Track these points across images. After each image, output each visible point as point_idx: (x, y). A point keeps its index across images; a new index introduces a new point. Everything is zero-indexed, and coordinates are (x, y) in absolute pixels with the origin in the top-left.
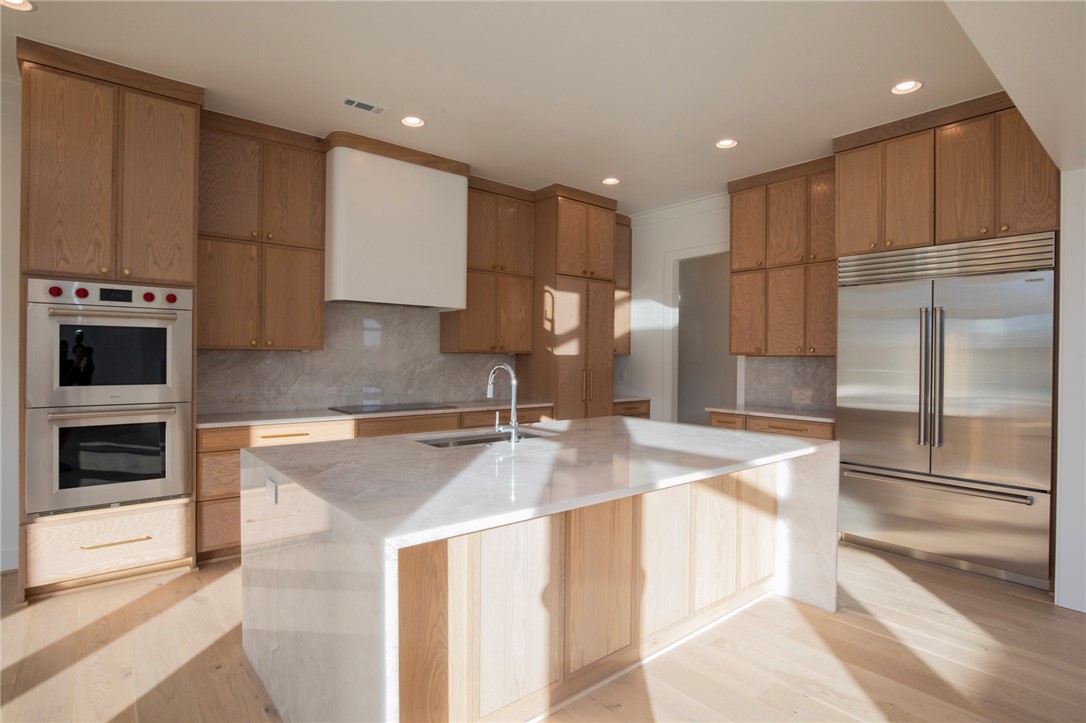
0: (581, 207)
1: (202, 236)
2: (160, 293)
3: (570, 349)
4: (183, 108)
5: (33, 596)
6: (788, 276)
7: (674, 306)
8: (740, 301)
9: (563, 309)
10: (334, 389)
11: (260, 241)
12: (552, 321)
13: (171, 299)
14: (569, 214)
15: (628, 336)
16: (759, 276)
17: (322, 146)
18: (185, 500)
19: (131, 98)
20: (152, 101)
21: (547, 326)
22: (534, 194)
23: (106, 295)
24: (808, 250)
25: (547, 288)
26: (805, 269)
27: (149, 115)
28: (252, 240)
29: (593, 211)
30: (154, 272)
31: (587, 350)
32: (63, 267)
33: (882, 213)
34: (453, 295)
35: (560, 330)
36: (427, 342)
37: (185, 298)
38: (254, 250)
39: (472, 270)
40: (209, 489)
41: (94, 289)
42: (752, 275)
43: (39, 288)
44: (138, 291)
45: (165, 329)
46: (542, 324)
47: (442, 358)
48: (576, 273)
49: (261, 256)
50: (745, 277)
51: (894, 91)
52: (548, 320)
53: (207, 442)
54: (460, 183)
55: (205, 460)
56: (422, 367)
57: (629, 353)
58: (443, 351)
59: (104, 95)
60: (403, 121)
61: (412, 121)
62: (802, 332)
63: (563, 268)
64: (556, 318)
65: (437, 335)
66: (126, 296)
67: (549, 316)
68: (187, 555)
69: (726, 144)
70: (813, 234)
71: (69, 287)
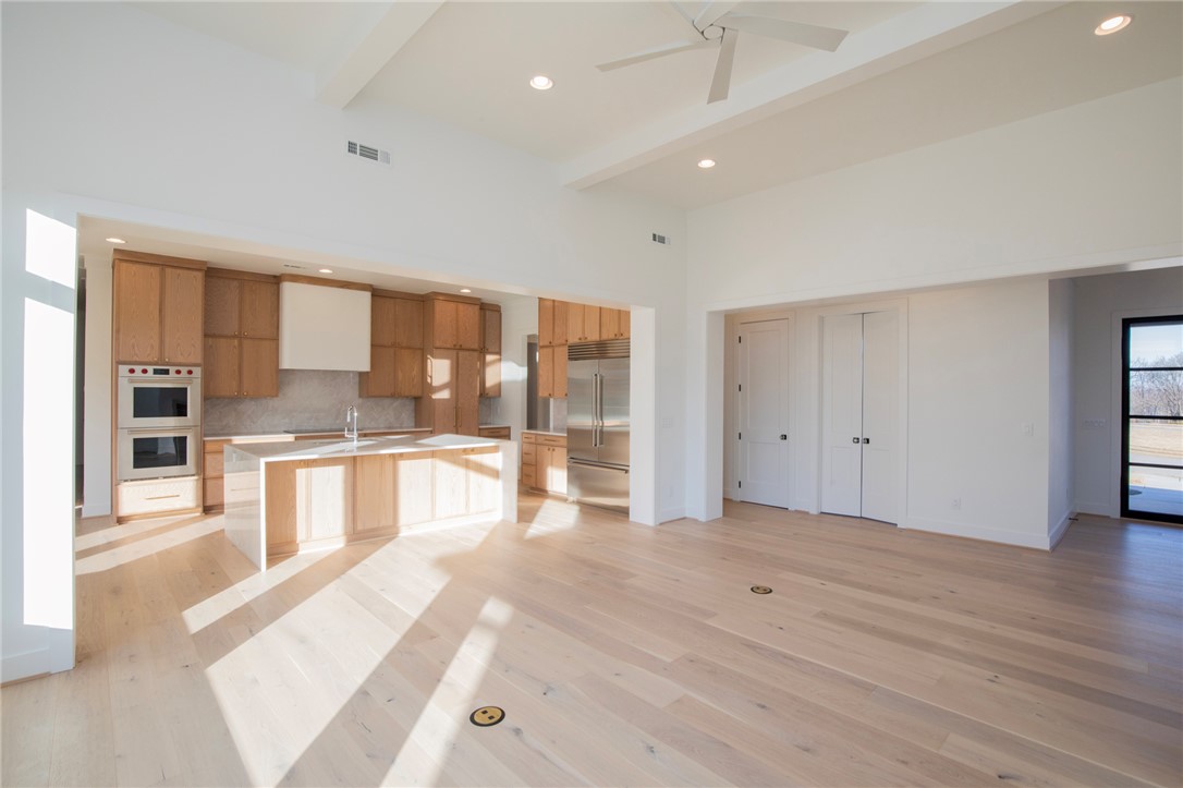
0: (452, 305)
1: (206, 336)
2: (184, 370)
3: (445, 395)
4: (195, 273)
5: (120, 521)
9: (439, 370)
11: (240, 337)
12: (432, 378)
13: (190, 372)
14: (443, 311)
15: (499, 385)
17: (276, 280)
18: (196, 478)
19: (169, 270)
20: (179, 271)
21: (429, 380)
22: (421, 297)
23: (156, 372)
25: (429, 357)
27: (178, 278)
28: (234, 337)
29: (461, 306)
30: (181, 359)
31: (457, 394)
32: (136, 359)
34: (364, 365)
35: (436, 383)
36: (351, 392)
37: (197, 372)
38: (236, 342)
39: (374, 346)
40: (210, 472)
41: (150, 369)
42: (548, 349)
43: (124, 369)
44: (172, 369)
45: (186, 389)
46: (425, 379)
47: (361, 400)
48: (448, 346)
49: (240, 345)
52: (429, 377)
53: (209, 447)
54: (367, 295)
55: (208, 457)
57: (500, 395)
58: (360, 396)
59: (155, 271)
60: (320, 271)
61: (325, 272)
63: (438, 344)
64: (435, 376)
65: (357, 387)
66: (166, 372)
67: (430, 374)
68: (198, 506)
71: (138, 369)
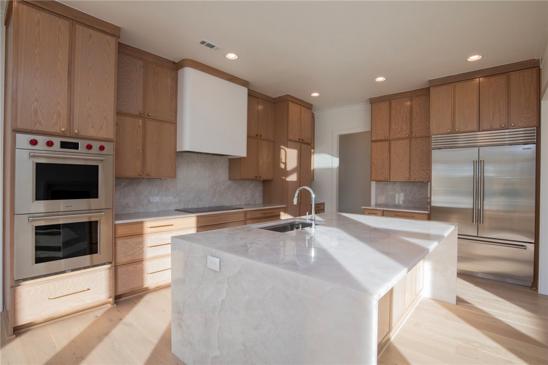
0: (298, 107)
1: (119, 113)
2: (95, 145)
3: (293, 178)
4: (109, 38)
5: (18, 331)
6: (401, 144)
7: (337, 157)
8: (376, 155)
9: (290, 157)
10: (177, 200)
11: (144, 117)
12: (285, 164)
13: (102, 148)
14: (293, 108)
16: (386, 143)
17: (177, 66)
18: (109, 266)
19: (79, 28)
20: (91, 31)
21: (282, 166)
22: (275, 99)
23: (64, 145)
24: (411, 132)
25: (282, 147)
26: (410, 141)
27: (90, 40)
28: (140, 116)
29: (303, 108)
30: (92, 133)
31: (300, 178)
32: (38, 127)
33: (454, 115)
34: (240, 149)
35: (289, 168)
36: (223, 173)
37: (109, 148)
38: (140, 122)
40: (121, 259)
41: (57, 141)
42: (382, 143)
43: (23, 140)
44: (82, 144)
45: (98, 166)
46: (279, 165)
47: (230, 182)
48: (296, 139)
49: (144, 126)
50: (379, 144)
51: (468, 60)
52: (283, 163)
53: (120, 231)
54: (244, 91)
55: (119, 242)
56: (220, 187)
58: (230, 179)
59: (64, 25)
60: (227, 56)
61: (232, 56)
62: (408, 171)
63: (291, 137)
64: (287, 162)
65: (227, 170)
66: (75, 146)
67: (283, 161)
68: (110, 298)
69: (380, 79)
70: (414, 125)
71: (42, 140)
